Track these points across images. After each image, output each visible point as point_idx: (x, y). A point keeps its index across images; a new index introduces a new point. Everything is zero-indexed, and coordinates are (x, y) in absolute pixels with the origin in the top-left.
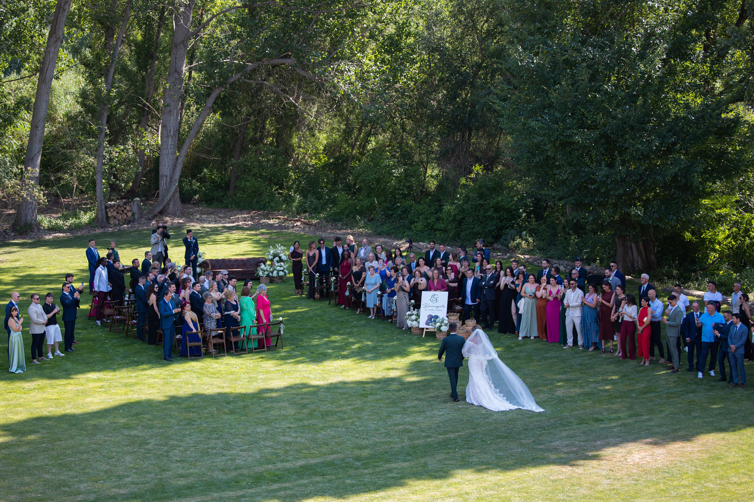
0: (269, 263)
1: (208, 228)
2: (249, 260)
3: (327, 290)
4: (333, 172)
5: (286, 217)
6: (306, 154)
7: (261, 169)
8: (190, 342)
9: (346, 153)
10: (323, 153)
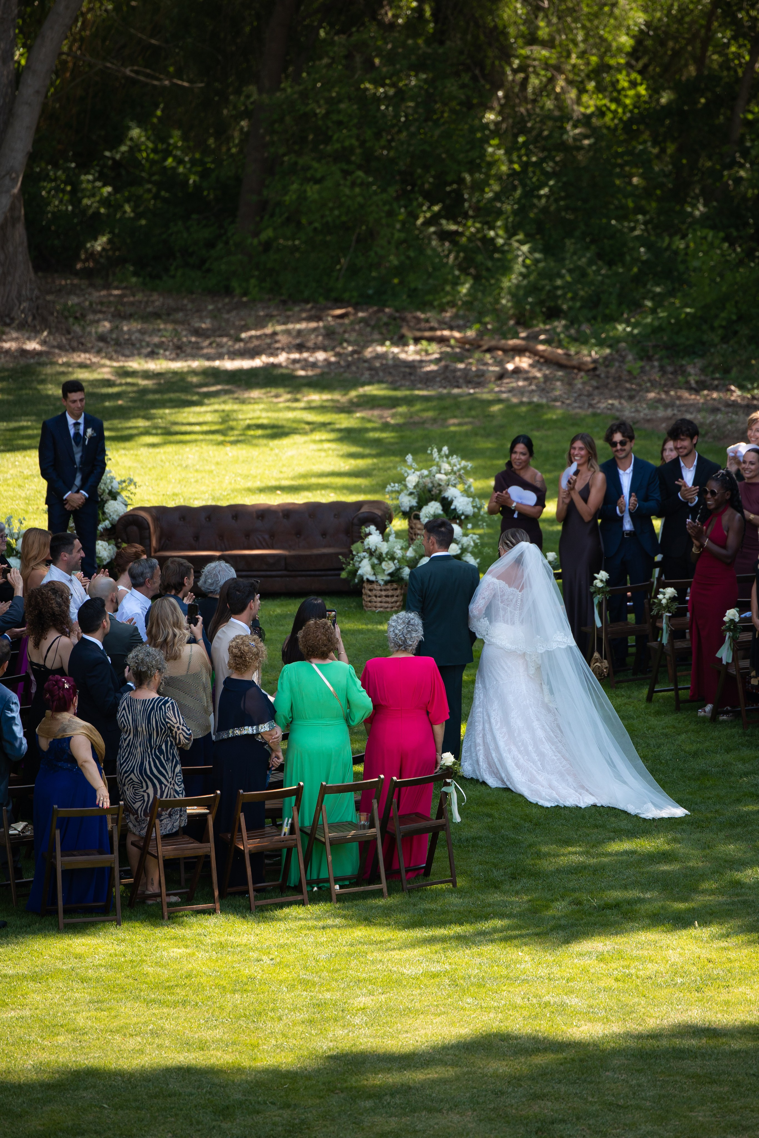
0: (399, 524)
1: (147, 375)
2: (314, 508)
3: (642, 640)
4: (671, 148)
5: (471, 333)
6: (558, 69)
7: (369, 133)
8: (66, 851)
9: (726, 65)
10: (629, 66)
